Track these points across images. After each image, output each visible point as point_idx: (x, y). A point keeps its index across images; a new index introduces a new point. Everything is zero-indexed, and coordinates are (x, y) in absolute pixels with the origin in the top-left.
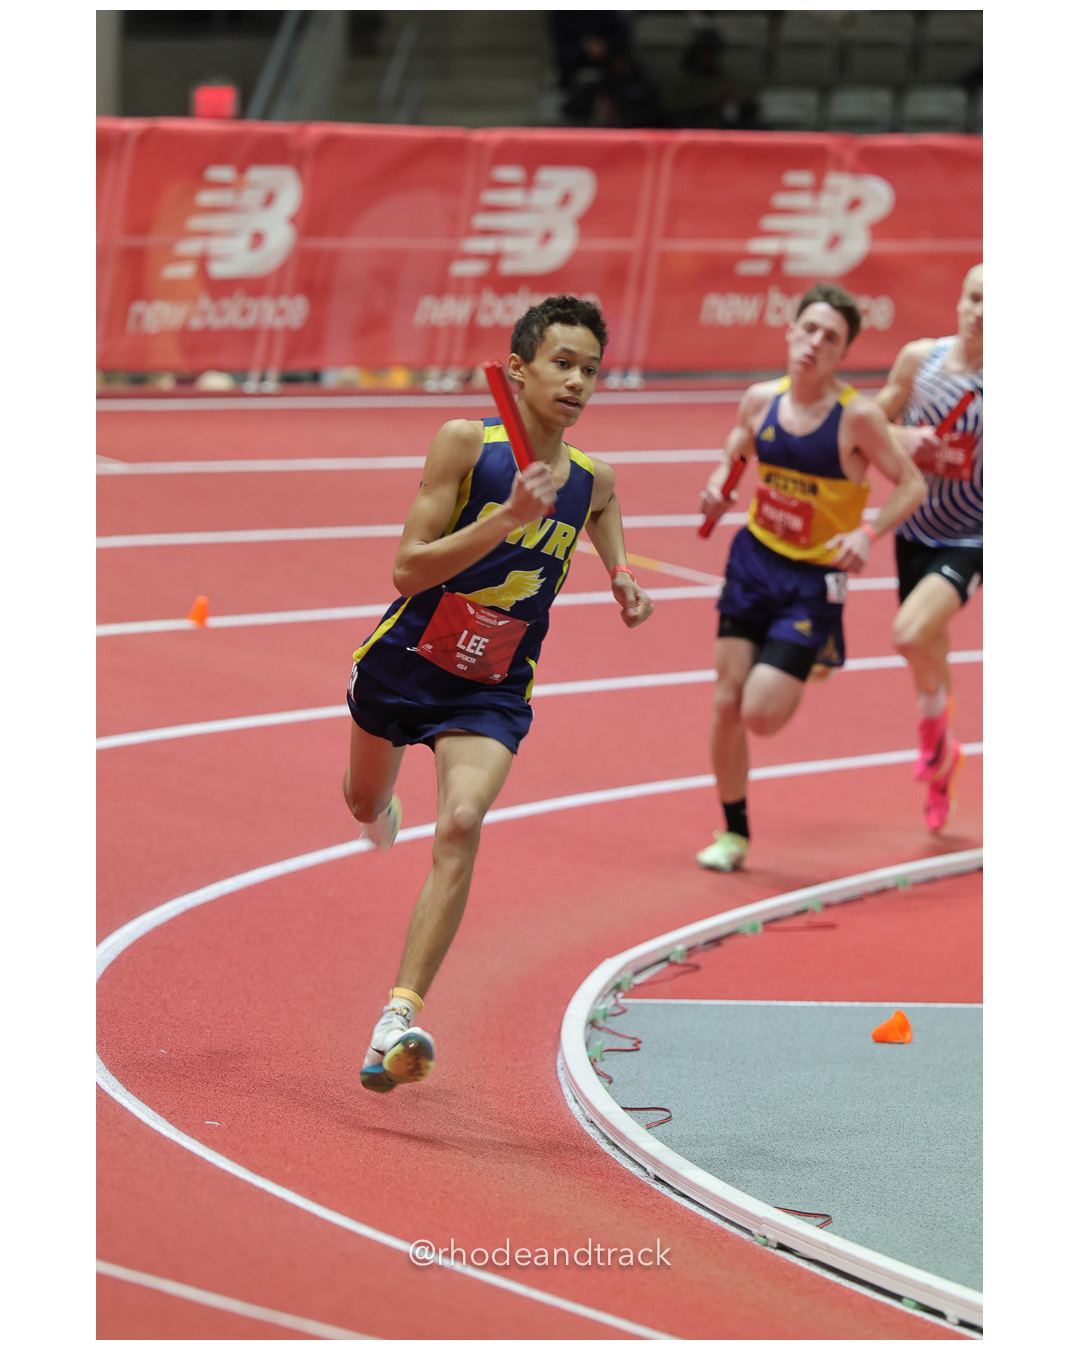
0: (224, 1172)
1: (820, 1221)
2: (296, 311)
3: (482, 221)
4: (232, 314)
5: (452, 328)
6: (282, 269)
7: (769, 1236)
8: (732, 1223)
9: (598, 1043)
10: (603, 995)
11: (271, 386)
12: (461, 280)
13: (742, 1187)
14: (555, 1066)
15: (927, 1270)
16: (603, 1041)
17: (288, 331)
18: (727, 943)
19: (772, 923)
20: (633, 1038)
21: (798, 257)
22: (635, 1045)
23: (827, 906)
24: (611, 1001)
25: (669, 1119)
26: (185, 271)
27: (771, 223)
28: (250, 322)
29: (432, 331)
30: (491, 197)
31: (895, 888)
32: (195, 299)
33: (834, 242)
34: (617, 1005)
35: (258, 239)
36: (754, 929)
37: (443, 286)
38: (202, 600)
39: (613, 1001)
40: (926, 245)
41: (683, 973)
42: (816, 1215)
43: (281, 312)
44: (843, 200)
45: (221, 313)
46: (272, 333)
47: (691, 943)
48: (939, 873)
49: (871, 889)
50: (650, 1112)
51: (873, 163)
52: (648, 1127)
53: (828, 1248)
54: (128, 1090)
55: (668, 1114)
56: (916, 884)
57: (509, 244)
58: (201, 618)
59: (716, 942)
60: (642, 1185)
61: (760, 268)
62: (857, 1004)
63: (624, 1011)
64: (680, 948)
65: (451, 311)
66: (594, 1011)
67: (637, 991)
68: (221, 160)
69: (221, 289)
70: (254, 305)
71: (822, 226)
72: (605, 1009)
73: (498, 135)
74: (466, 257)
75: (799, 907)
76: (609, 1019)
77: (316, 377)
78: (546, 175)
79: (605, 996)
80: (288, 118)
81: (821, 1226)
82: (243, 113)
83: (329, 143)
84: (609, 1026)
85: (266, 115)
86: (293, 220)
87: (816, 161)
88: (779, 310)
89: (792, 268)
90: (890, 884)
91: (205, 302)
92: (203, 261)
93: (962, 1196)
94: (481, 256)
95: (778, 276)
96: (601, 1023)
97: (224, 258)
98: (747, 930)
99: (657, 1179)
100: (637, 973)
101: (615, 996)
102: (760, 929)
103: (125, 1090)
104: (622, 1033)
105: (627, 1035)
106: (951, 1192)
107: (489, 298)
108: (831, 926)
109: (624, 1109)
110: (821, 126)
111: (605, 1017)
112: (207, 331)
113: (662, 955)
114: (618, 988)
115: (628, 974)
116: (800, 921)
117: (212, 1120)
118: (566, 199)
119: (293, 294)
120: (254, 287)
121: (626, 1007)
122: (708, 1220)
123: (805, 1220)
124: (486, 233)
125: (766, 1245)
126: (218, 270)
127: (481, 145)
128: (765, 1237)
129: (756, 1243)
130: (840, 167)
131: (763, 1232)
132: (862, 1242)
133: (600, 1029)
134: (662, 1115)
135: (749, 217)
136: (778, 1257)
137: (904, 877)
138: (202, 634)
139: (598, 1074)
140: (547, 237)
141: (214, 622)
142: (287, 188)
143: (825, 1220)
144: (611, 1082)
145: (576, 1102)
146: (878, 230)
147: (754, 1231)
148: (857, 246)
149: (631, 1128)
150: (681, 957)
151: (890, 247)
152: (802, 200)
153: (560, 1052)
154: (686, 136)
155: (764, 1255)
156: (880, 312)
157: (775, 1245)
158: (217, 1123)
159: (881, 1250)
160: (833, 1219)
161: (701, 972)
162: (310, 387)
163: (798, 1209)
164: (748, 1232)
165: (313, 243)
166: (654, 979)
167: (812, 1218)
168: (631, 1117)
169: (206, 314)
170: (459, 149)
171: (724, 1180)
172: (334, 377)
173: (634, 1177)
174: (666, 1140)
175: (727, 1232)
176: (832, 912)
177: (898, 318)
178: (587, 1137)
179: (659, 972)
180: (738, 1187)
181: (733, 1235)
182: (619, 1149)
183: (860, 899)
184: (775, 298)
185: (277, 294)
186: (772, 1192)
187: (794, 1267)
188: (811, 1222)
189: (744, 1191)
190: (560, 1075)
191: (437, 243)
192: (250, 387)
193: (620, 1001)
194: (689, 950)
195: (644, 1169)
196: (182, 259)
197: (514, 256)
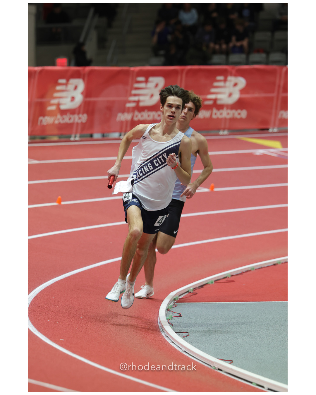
0: (64, 354)
1: (230, 362)
2: (84, 118)
3: (134, 92)
4: (67, 119)
5: (127, 121)
6: (80, 107)
7: (216, 366)
8: (206, 363)
9: (170, 315)
10: (170, 302)
11: (77, 139)
12: (129, 108)
13: (209, 353)
14: (157, 322)
15: (259, 375)
17: (82, 123)
18: (204, 287)
19: (217, 281)
21: (220, 99)
23: (232, 276)
26: (53, 108)
27: (213, 90)
28: (71, 121)
29: (122, 122)
30: (136, 85)
31: (251, 270)
32: (56, 116)
33: (230, 95)
34: (174, 304)
35: (73, 99)
36: (212, 283)
37: (124, 110)
38: (60, 197)
40: (256, 95)
41: (193, 295)
42: (229, 361)
43: (80, 118)
44: (232, 83)
45: (63, 119)
46: (77, 124)
47: (195, 287)
48: (263, 266)
49: (244, 271)
50: (183, 333)
51: (240, 73)
52: (183, 337)
53: (232, 369)
54: (39, 331)
55: (188, 334)
56: (256, 269)
57: (141, 98)
58: (60, 202)
59: (202, 286)
60: (181, 353)
61: (211, 103)
64: (192, 288)
65: (126, 117)
66: (168, 306)
67: (180, 301)
68: (62, 77)
69: (64, 112)
70: (72, 117)
71: (227, 91)
72: (171, 305)
73: (138, 68)
74: (130, 102)
75: (225, 276)
76: (172, 308)
77: (91, 136)
78: (151, 79)
79: (172, 302)
81: (230, 363)
82: (69, 64)
83: (91, 72)
84: (172, 310)
86: (82, 93)
87: (225, 73)
88: (216, 114)
89: (219, 102)
90: (249, 269)
91: (59, 116)
92: (58, 105)
93: (269, 354)
94: (134, 102)
95: (217, 105)
96: (170, 310)
97: (65, 104)
99: (185, 352)
100: (180, 296)
101: (174, 302)
102: (214, 283)
103: (38, 331)
104: (176, 312)
105: (177, 313)
106: (266, 353)
107: (136, 113)
108: (233, 281)
109: (176, 333)
110: (227, 63)
112: (60, 123)
113: (187, 290)
114: (175, 300)
115: (178, 295)
116: (225, 280)
117: (62, 339)
118: (157, 85)
119: (83, 114)
120: (72, 112)
121: (177, 305)
122: (199, 363)
123: (226, 362)
124: (135, 95)
125: (215, 369)
126: (63, 107)
127: (133, 71)
128: (214, 367)
129: (212, 369)
130: (231, 75)
131: (214, 365)
132: (241, 367)
133: (170, 311)
134: (187, 334)
135: (207, 88)
136: (218, 373)
137: (253, 268)
138: (60, 206)
139: (169, 323)
140: (152, 96)
141: (63, 203)
142: (81, 85)
143: (231, 362)
144: (173, 325)
145: (163, 331)
146: (242, 91)
147: (212, 365)
148: (236, 96)
149: (178, 338)
150: (192, 291)
151: (245, 96)
152: (221, 84)
153: (159, 319)
154: (189, 67)
155: (214, 372)
156: (244, 114)
157: (217, 369)
158: (63, 340)
159: (247, 370)
160: (233, 361)
161: (198, 295)
162: (89, 138)
163: (224, 359)
164: (210, 366)
165: (88, 99)
166: (184, 297)
167: (228, 361)
168: (178, 335)
169: (59, 119)
170: (127, 73)
171: (203, 352)
172: (97, 136)
173: (179, 352)
174: (188, 341)
175: (204, 366)
176: (233, 277)
177: (248, 115)
178: (166, 341)
179: (186, 295)
180: (207, 353)
181: (206, 367)
182: (175, 344)
183: (242, 273)
184: (215, 111)
185: (79, 114)
186: (217, 354)
187: (223, 375)
188: (227, 363)
189: (209, 354)
190: (159, 324)
191: (122, 99)
192: (72, 139)
193: (175, 303)
194: (194, 289)
195: (182, 349)
196: (53, 105)
197: (143, 101)
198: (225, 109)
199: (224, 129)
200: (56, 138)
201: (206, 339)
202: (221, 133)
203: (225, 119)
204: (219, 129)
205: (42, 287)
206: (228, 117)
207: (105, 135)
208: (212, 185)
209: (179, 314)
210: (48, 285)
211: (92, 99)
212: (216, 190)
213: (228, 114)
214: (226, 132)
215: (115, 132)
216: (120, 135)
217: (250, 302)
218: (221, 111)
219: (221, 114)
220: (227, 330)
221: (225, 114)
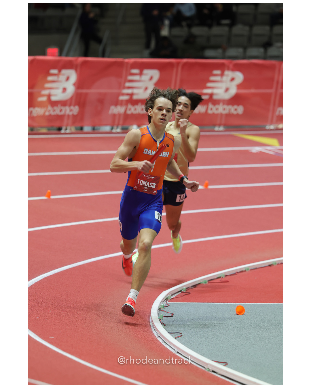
0: (54, 351)
1: (224, 364)
2: (76, 110)
3: (128, 84)
4: (57, 111)
5: (119, 115)
6: (71, 98)
7: (210, 368)
8: (199, 365)
9: (162, 315)
10: (163, 301)
11: (68, 131)
12: (122, 101)
14: (149, 321)
15: (255, 378)
16: (163, 314)
17: (73, 115)
18: (198, 286)
19: (210, 281)
20: (171, 313)
21: (217, 94)
22: (172, 315)
23: (226, 276)
24: (165, 303)
25: (182, 336)
26: (44, 99)
27: (209, 85)
28: (62, 113)
29: (114, 115)
30: (130, 78)
31: (245, 271)
32: (47, 107)
33: (227, 90)
34: (166, 304)
35: (64, 90)
36: (205, 283)
37: (117, 103)
38: (49, 191)
39: (166, 303)
40: (253, 91)
41: (185, 295)
43: (71, 110)
44: (229, 78)
45: (54, 111)
46: (69, 116)
47: (187, 287)
48: (258, 267)
49: (238, 271)
50: (176, 334)
51: (237, 68)
52: (176, 338)
53: (227, 372)
55: (181, 334)
56: (251, 270)
57: (135, 91)
58: (49, 196)
59: (195, 286)
60: (174, 354)
61: (207, 97)
62: (235, 303)
63: (169, 306)
64: (184, 288)
65: (119, 110)
66: (160, 305)
67: (172, 300)
68: (54, 68)
69: (54, 104)
70: (63, 108)
71: (224, 86)
72: (163, 305)
73: (132, 60)
74: (123, 94)
75: (218, 276)
77: (82, 129)
78: (145, 71)
79: (164, 301)
80: (73, 56)
81: (225, 366)
82: (60, 54)
83: (85, 62)
84: (164, 310)
85: (67, 55)
86: (74, 84)
87: (222, 68)
88: (211, 109)
89: (215, 97)
90: (244, 270)
91: (50, 108)
92: (49, 96)
93: (264, 357)
94: (128, 94)
95: (212, 100)
96: (162, 309)
97: (55, 95)
98: (203, 283)
99: (178, 353)
100: (172, 295)
101: (166, 301)
102: (207, 283)
104: (168, 312)
105: (170, 312)
106: (261, 356)
107: (130, 106)
108: (227, 282)
109: (169, 333)
110: (223, 58)
111: (163, 308)
112: (50, 115)
113: (180, 290)
114: (167, 299)
115: (170, 296)
116: (218, 280)
118: (151, 78)
119: (74, 106)
120: (63, 103)
121: (169, 304)
123: (220, 364)
124: (129, 88)
125: (209, 371)
126: (53, 98)
127: (127, 63)
128: (208, 369)
129: (206, 371)
130: (228, 69)
131: (208, 367)
132: (236, 370)
133: (162, 311)
134: (179, 335)
135: (203, 83)
136: (212, 375)
137: (248, 268)
138: (49, 200)
139: (161, 323)
140: (146, 89)
141: (52, 197)
142: (73, 75)
143: (226, 364)
144: (165, 325)
145: (155, 331)
146: (239, 86)
147: (206, 367)
148: (233, 91)
149: (171, 338)
150: (185, 291)
151: (243, 91)
152: (218, 78)
153: (150, 318)
154: (185, 60)
155: (209, 374)
156: (240, 110)
157: (211, 371)
158: (53, 337)
159: (242, 372)
160: (228, 364)
161: (190, 294)
162: (79, 131)
163: (218, 361)
164: (204, 367)
165: (80, 91)
166: (177, 297)
167: (222, 363)
168: (171, 335)
169: (50, 111)
170: (121, 64)
171: (197, 353)
172: (87, 129)
173: (171, 352)
174: (181, 342)
175: (198, 367)
176: (228, 277)
177: (245, 112)
178: (158, 341)
179: (179, 295)
180: (201, 355)
181: (200, 368)
182: (167, 344)
183: (235, 274)
184: (210, 106)
185: (70, 105)
186: (211, 356)
187: (217, 377)
188: (222, 364)
189: (203, 356)
190: (150, 324)
191: (115, 91)
192: (63, 131)
193: (168, 303)
194: (187, 288)
195: (174, 350)
196: (43, 96)
197: (137, 94)
198: (221, 104)
199: (220, 125)
200: (44, 130)
201: (200, 340)
202: (217, 129)
203: (221, 114)
204: (215, 125)
205: (31, 283)
206: (224, 112)
207: (96, 128)
208: (207, 182)
209: (171, 314)
210: (36, 281)
211: (85, 91)
212: (210, 187)
213: (224, 109)
214: (221, 128)
215: (106, 125)
216: (112, 129)
217: (245, 303)
218: (217, 106)
219: (217, 109)
220: (221, 331)
221: (221, 109)
